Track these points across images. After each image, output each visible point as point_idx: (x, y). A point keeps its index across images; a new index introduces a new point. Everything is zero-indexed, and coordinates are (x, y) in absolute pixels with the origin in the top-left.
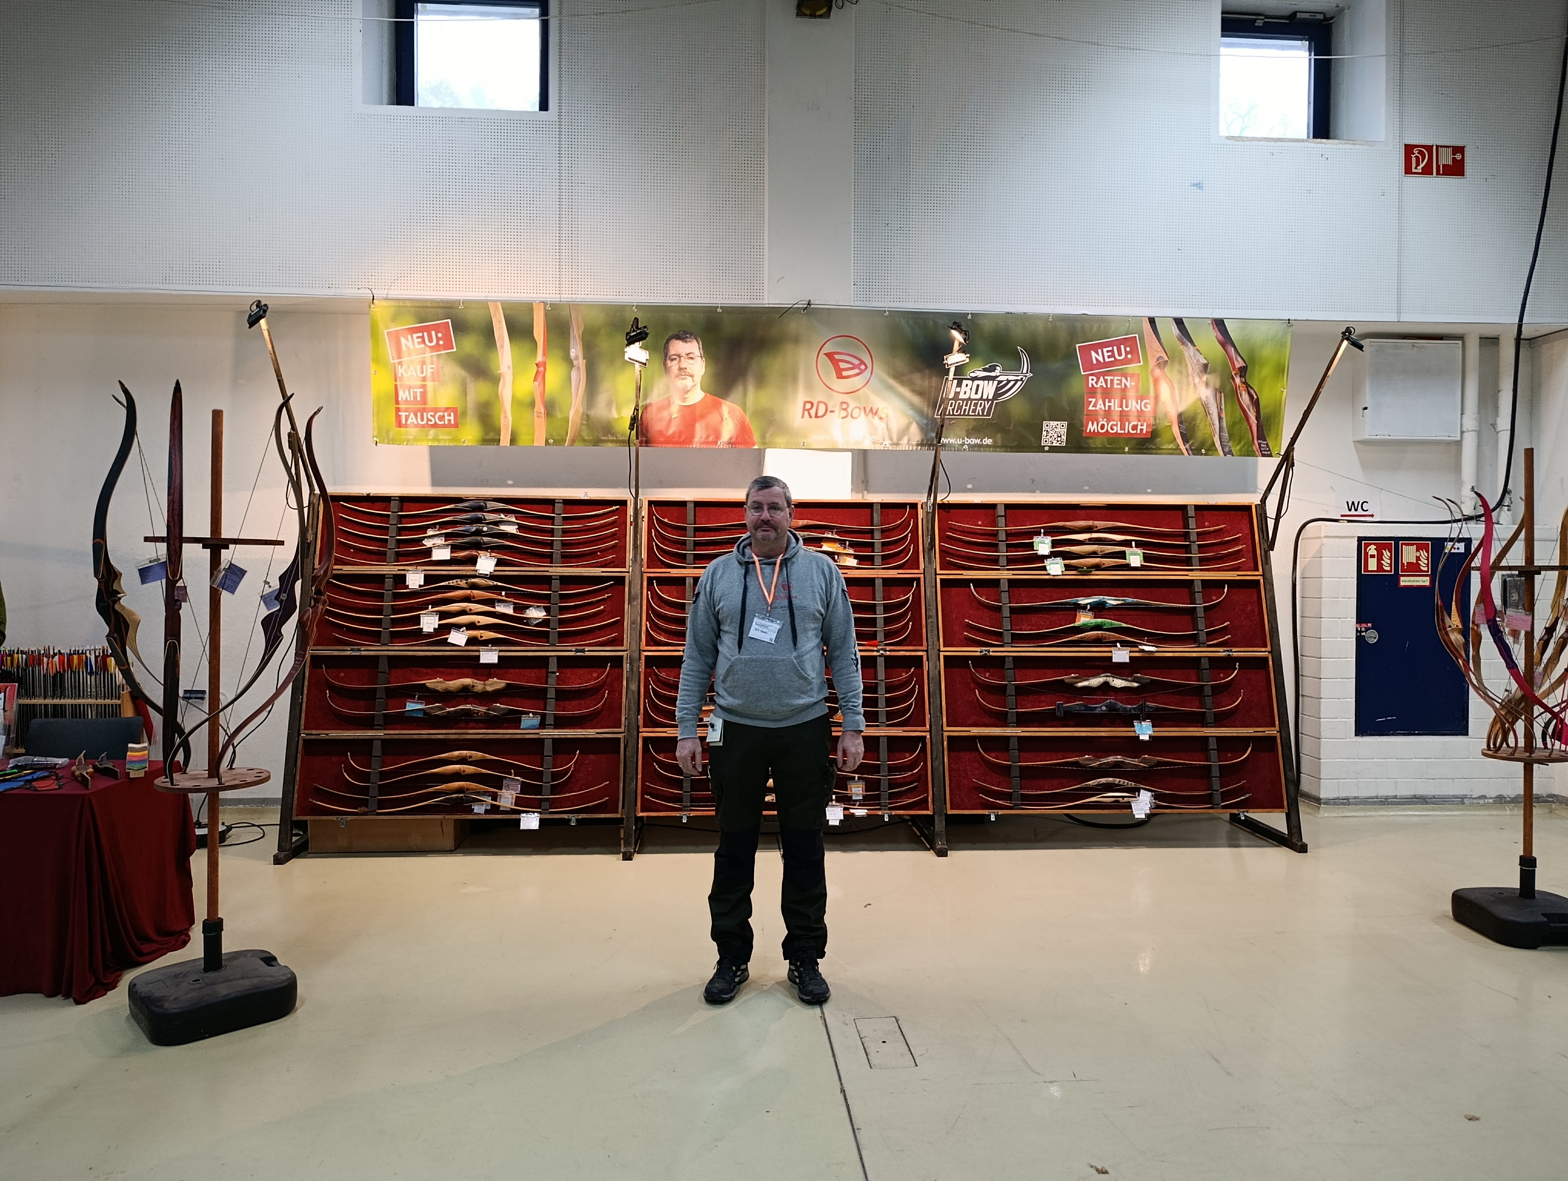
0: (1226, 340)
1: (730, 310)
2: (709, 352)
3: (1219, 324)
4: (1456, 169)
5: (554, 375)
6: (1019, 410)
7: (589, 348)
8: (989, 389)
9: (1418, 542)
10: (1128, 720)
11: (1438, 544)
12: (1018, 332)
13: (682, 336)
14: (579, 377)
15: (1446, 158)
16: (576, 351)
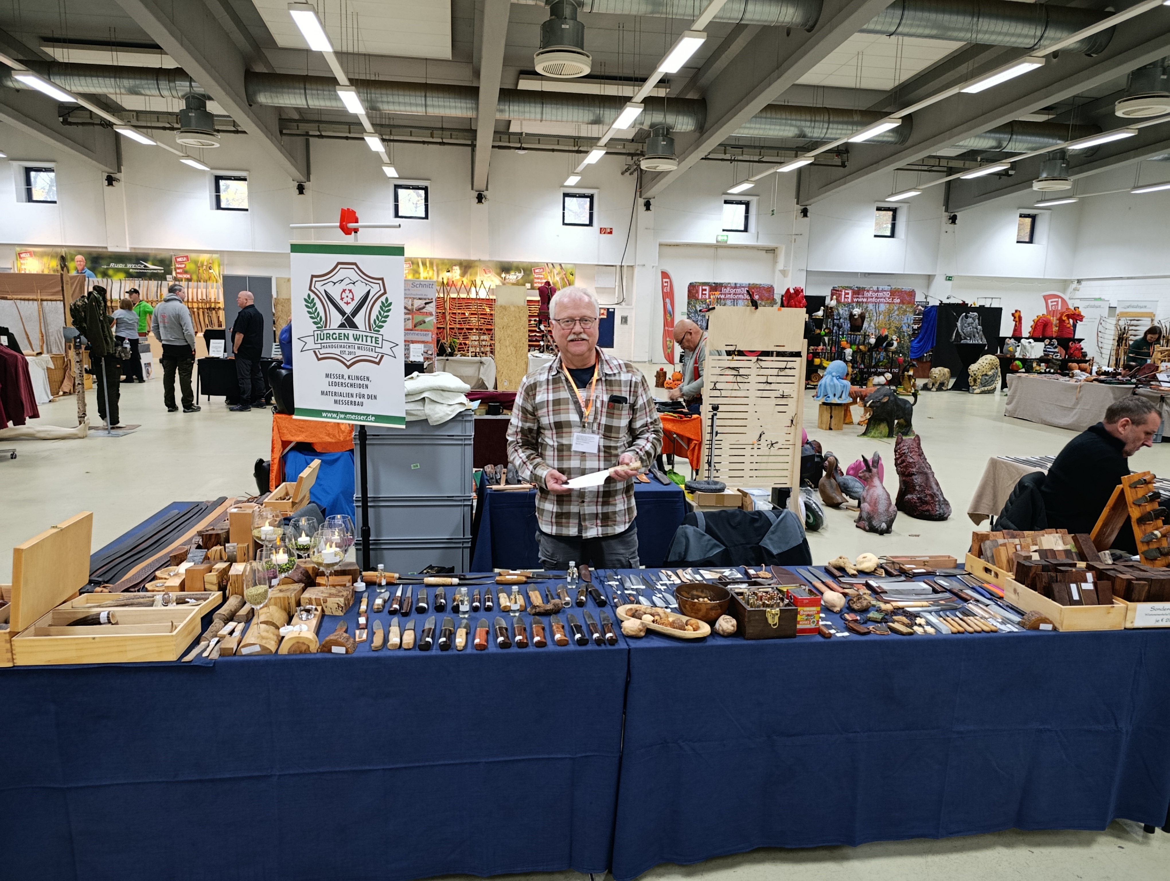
0: (562, 268)
1: (465, 260)
2: (460, 269)
3: (560, 265)
4: (611, 233)
5: (431, 273)
6: (521, 282)
7: (437, 267)
8: (515, 277)
9: (604, 309)
10: (539, 341)
11: (608, 309)
12: (521, 266)
13: (455, 265)
14: (435, 273)
15: (609, 231)
16: (435, 268)
